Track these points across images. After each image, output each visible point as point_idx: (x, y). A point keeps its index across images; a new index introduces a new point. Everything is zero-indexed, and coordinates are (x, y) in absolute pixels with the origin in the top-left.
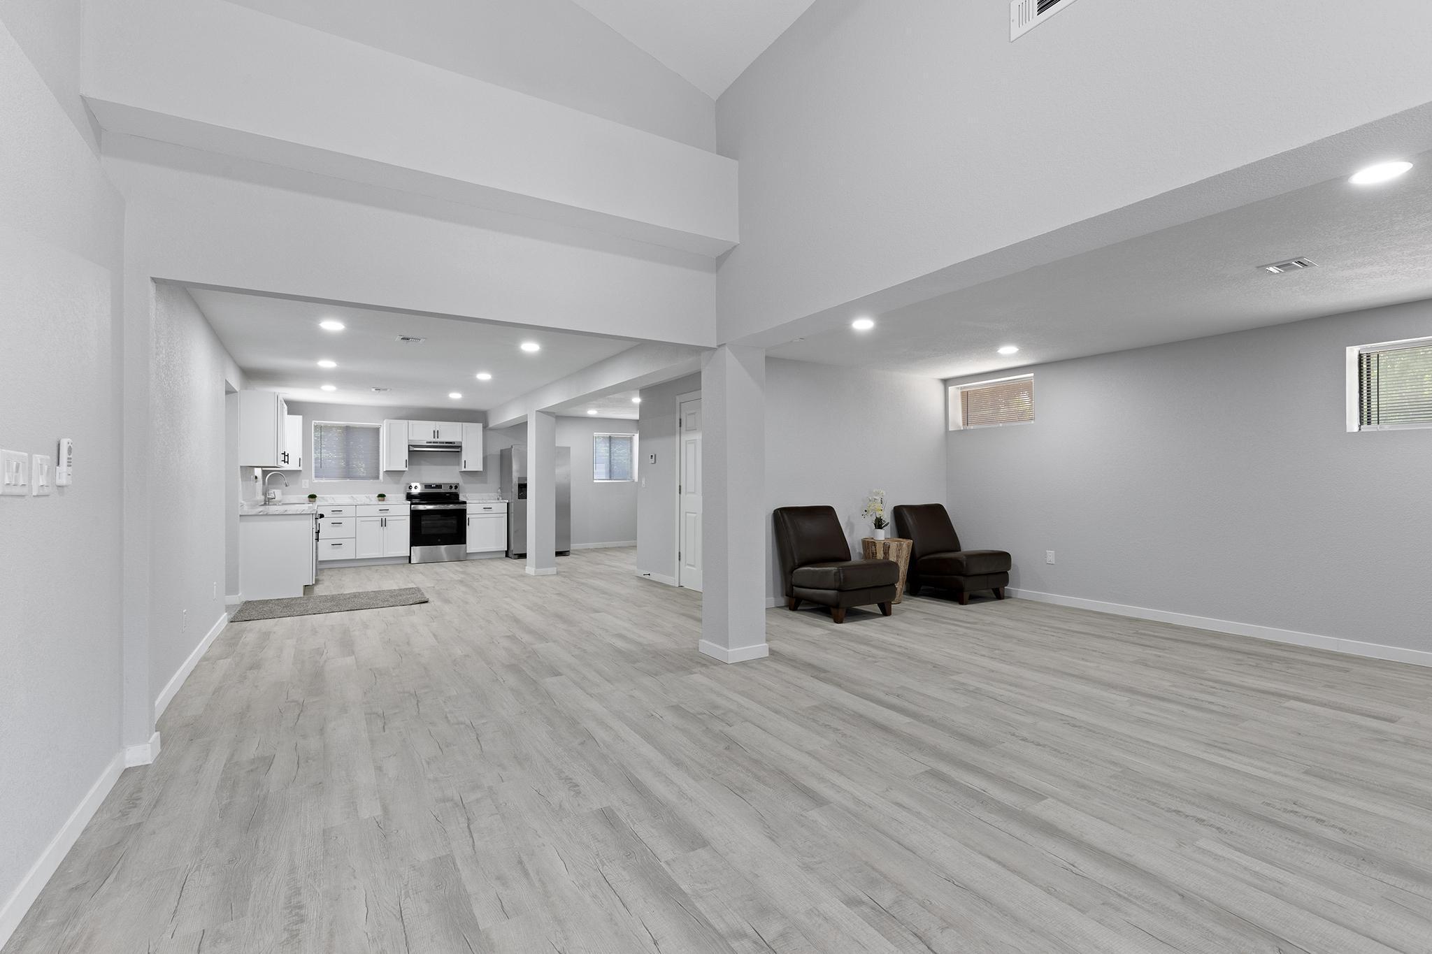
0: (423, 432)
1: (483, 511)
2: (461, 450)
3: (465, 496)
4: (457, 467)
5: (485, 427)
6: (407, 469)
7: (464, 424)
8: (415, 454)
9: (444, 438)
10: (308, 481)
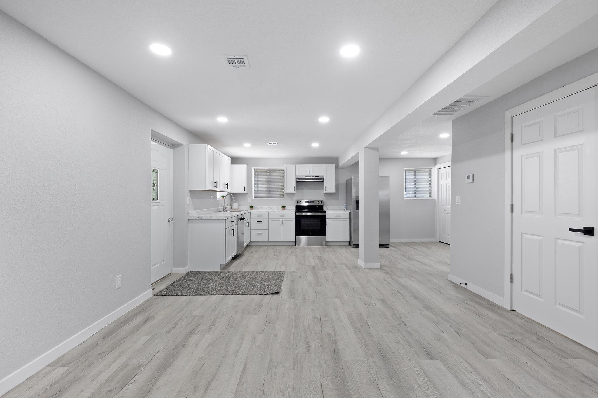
0: (304, 171)
1: (335, 217)
2: (324, 180)
3: (326, 208)
4: (323, 190)
5: (337, 167)
6: (295, 192)
7: (325, 165)
8: (300, 183)
9: (315, 174)
10: (250, 198)
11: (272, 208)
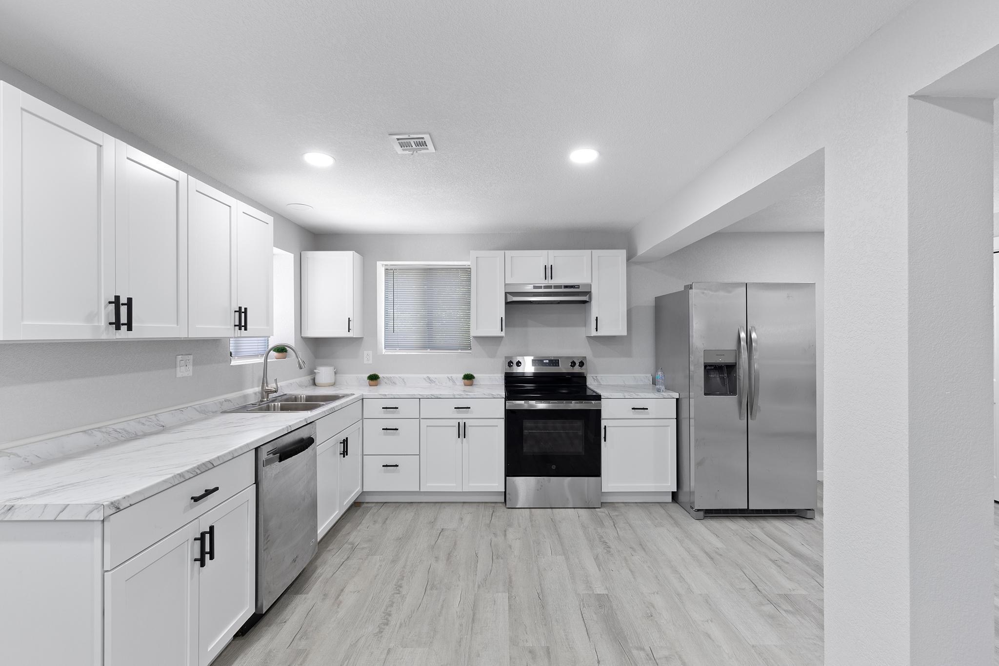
0: (528, 270)
1: (632, 414)
2: (590, 298)
4: (584, 329)
6: (503, 334)
7: (594, 251)
8: (517, 305)
9: (561, 279)
11: (435, 382)
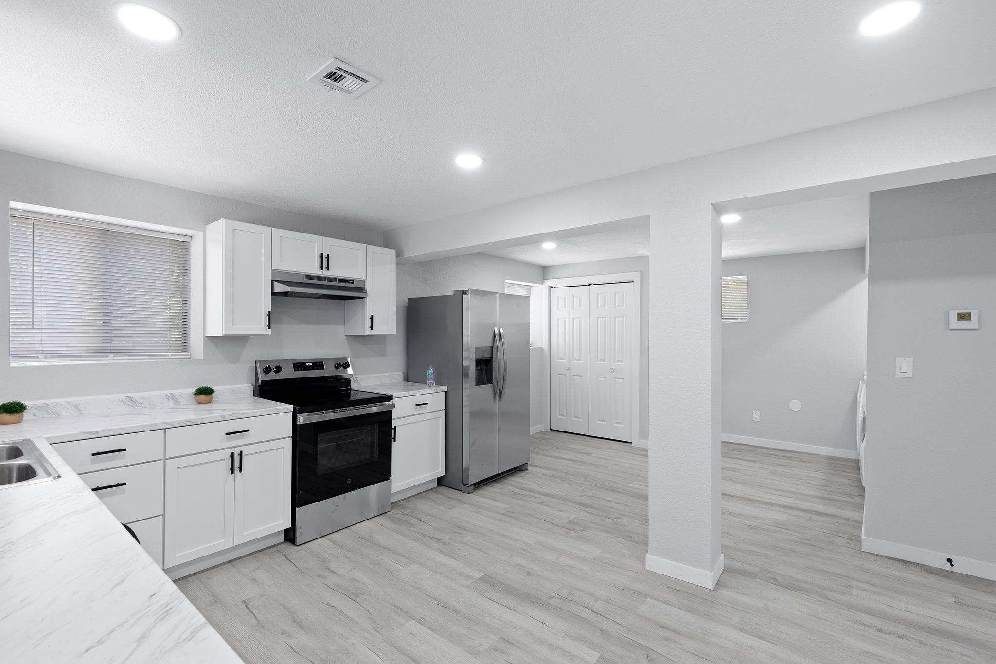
0: (301, 256)
1: (415, 411)
2: (364, 295)
5: (401, 259)
6: (269, 332)
7: (367, 247)
9: (336, 271)
11: (141, 404)
